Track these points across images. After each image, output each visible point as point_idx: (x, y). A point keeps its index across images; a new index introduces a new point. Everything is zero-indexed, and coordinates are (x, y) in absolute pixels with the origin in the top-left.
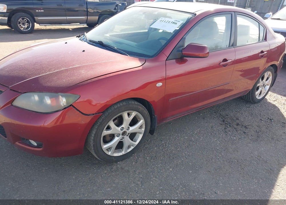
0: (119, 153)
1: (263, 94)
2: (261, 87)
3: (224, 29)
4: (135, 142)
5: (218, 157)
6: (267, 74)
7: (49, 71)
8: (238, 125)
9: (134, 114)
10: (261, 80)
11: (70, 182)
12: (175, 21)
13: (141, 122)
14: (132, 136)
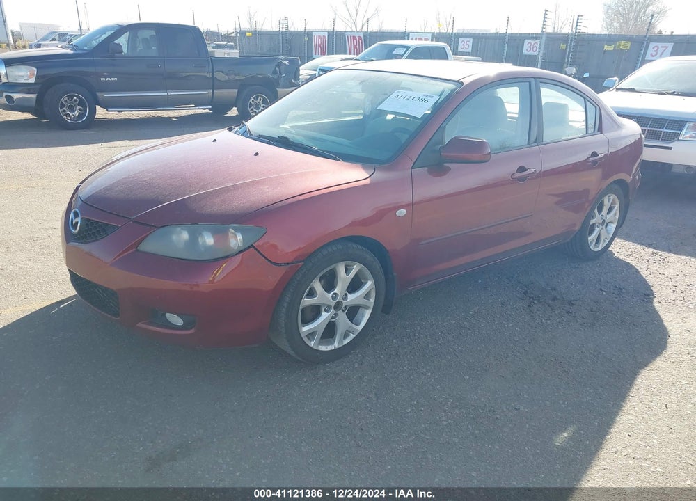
0: (328, 345)
1: (604, 241)
2: (598, 227)
3: (517, 112)
4: (357, 325)
5: (519, 354)
6: (609, 200)
7: (202, 188)
8: (554, 299)
9: (356, 268)
10: (596, 211)
11: (241, 397)
12: (423, 97)
13: (369, 284)
14: (353, 312)
